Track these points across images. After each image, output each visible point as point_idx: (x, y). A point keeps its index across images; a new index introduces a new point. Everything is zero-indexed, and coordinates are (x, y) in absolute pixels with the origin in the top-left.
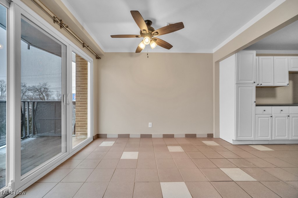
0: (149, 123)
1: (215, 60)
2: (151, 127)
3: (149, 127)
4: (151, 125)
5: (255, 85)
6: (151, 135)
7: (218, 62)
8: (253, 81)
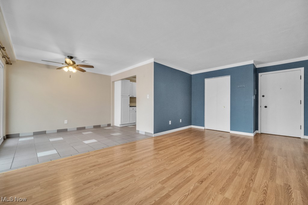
0: (65, 121)
1: (112, 80)
2: (67, 123)
3: (65, 123)
4: (67, 122)
5: (129, 97)
6: (67, 129)
7: (113, 82)
8: (128, 95)
